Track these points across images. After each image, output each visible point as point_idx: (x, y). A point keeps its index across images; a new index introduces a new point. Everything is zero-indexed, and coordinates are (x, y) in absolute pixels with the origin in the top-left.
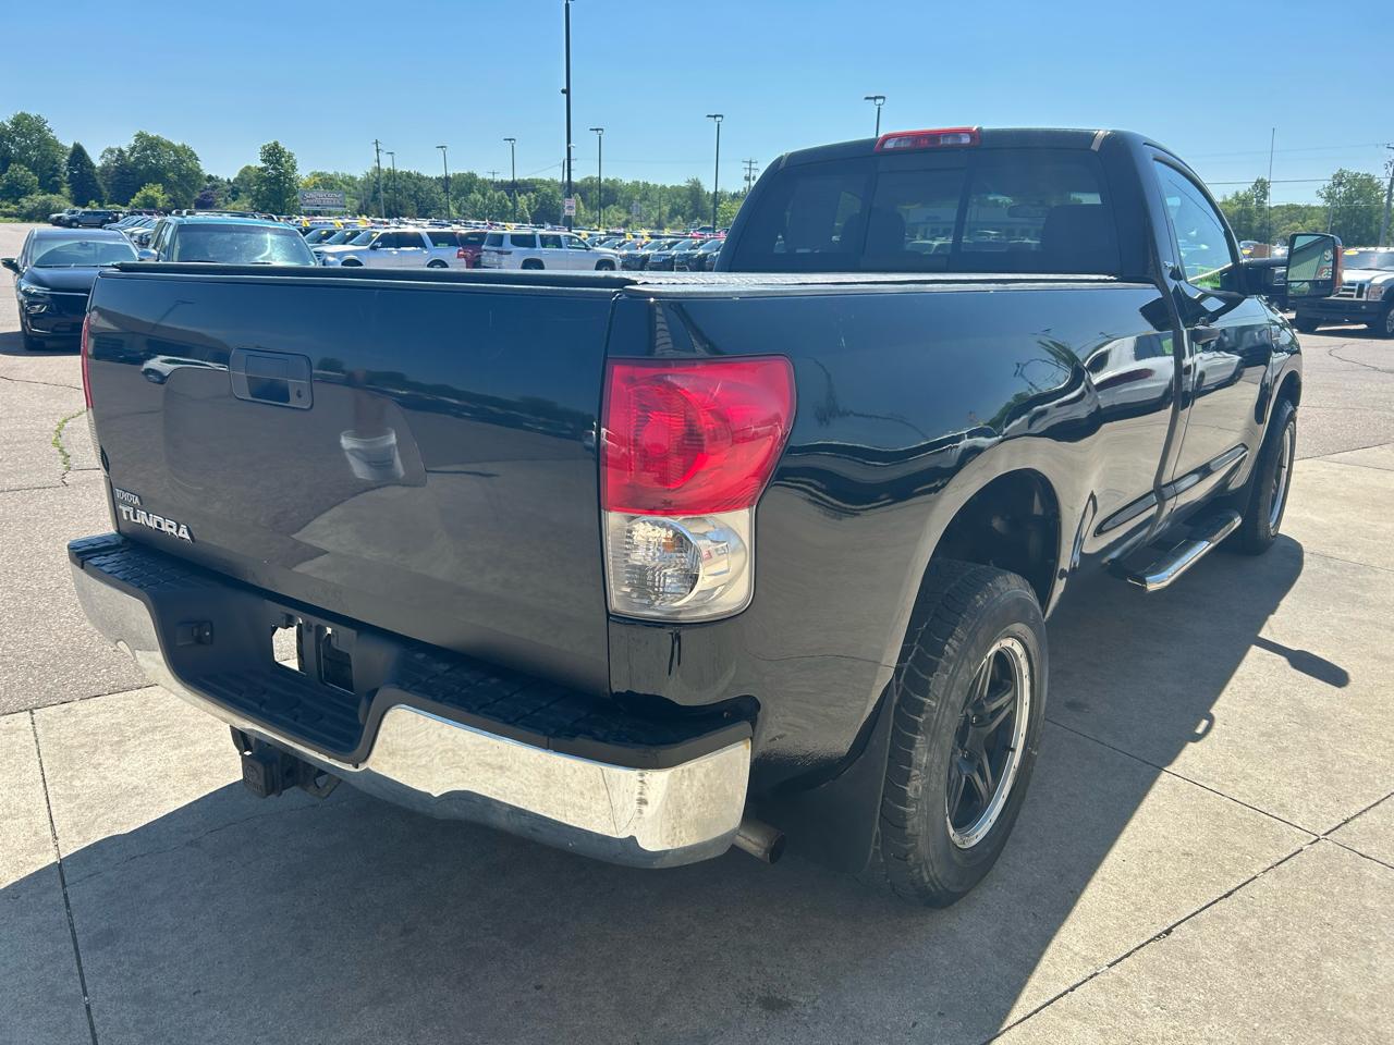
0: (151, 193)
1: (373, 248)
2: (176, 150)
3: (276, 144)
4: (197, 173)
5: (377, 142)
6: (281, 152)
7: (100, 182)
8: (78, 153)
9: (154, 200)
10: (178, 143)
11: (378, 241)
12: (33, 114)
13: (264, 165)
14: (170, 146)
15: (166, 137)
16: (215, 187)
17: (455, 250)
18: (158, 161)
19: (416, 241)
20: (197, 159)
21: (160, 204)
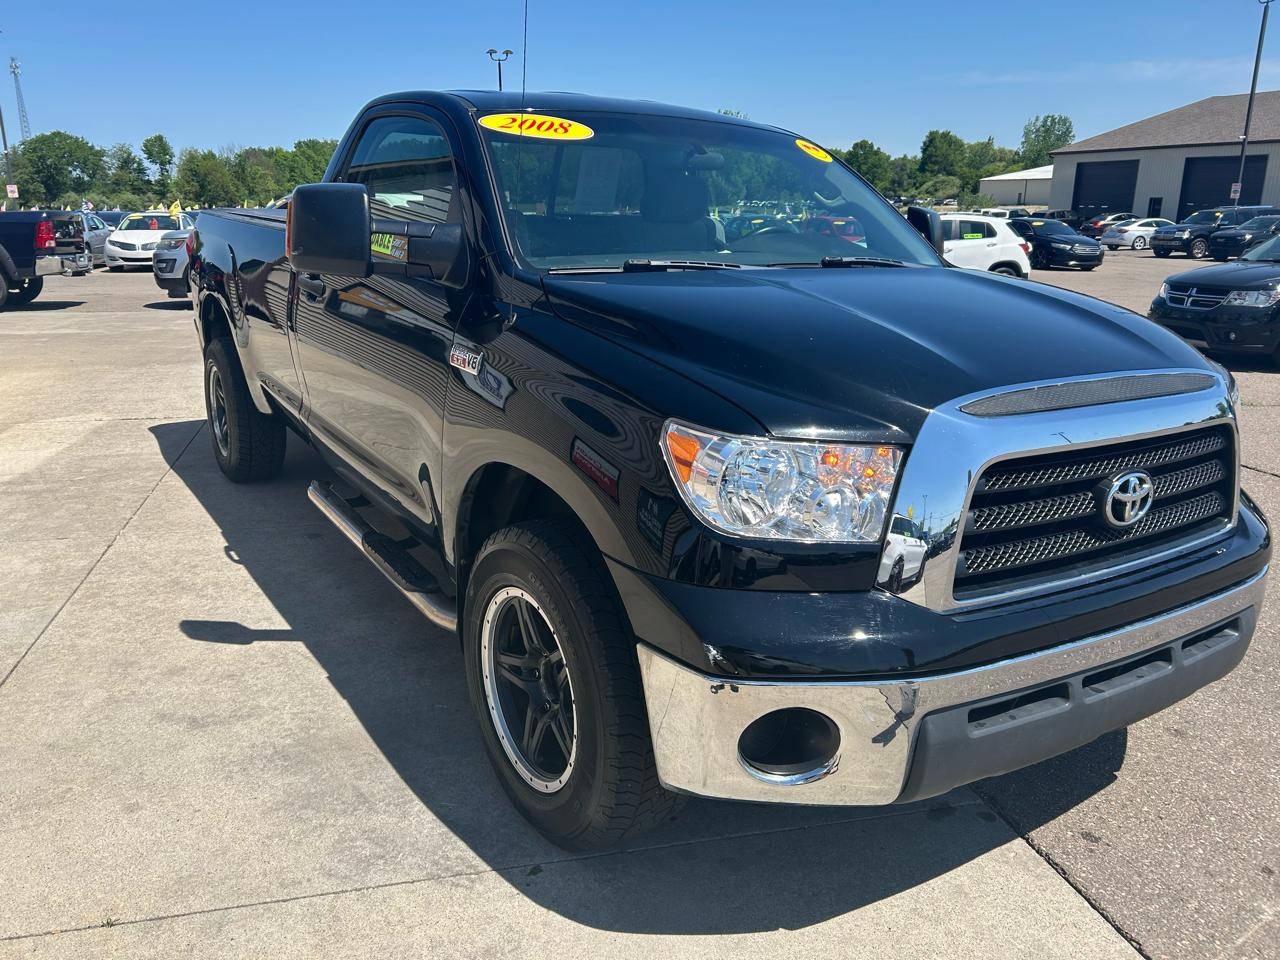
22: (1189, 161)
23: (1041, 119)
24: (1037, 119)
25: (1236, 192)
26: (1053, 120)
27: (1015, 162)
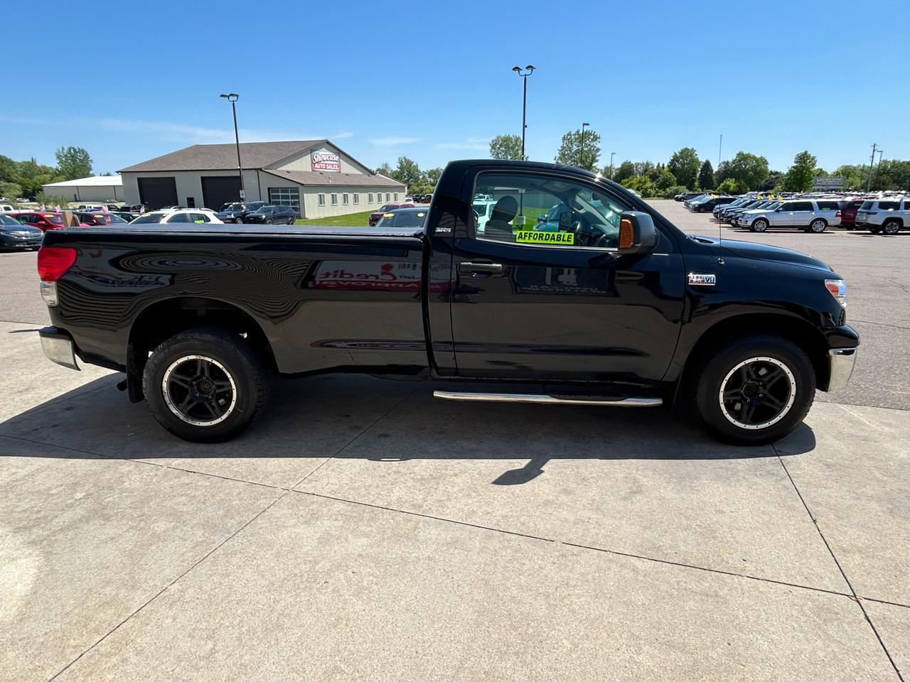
0: (728, 183)
1: (777, 211)
2: (757, 160)
3: (806, 153)
4: (765, 171)
5: (875, 145)
6: (808, 157)
7: (714, 178)
8: (707, 165)
9: (729, 186)
10: (758, 156)
11: (781, 207)
12: (690, 148)
13: (796, 165)
14: (754, 158)
15: (752, 153)
16: (777, 178)
17: (834, 212)
18: (746, 166)
19: (808, 207)
20: (767, 164)
21: (731, 188)
22: (203, 179)
23: (66, 149)
24: (63, 149)
25: (242, 194)
26: (74, 150)
27: (57, 175)
